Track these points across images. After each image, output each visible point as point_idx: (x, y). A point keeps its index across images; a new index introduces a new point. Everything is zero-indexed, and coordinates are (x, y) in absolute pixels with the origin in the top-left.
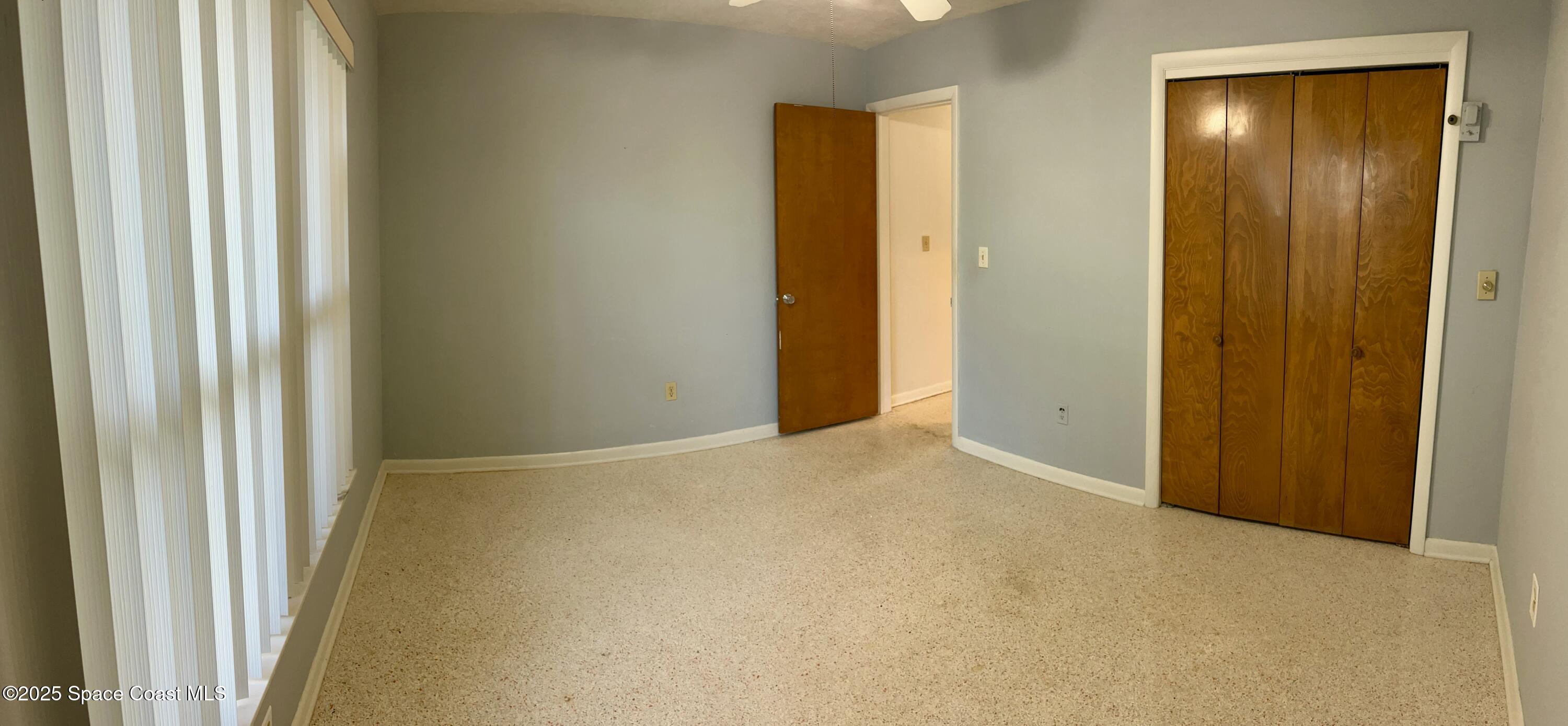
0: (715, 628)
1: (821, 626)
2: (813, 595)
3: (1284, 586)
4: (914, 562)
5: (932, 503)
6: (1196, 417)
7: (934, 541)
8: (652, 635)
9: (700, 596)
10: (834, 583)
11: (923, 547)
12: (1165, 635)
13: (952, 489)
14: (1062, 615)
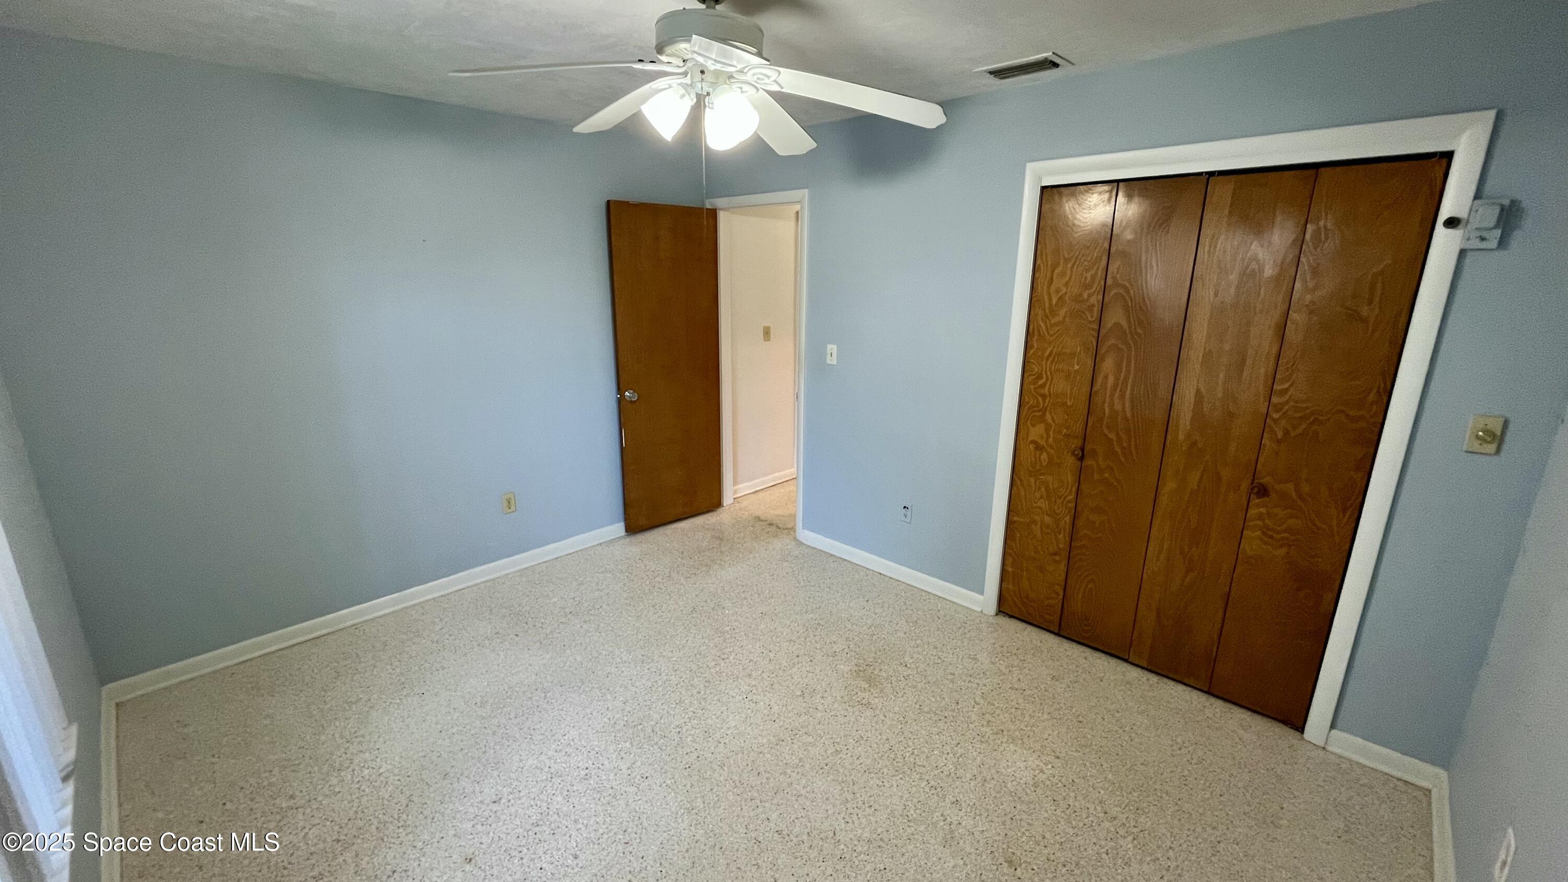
0: (598, 741)
1: (695, 721)
2: (683, 692)
3: (1132, 729)
4: (772, 655)
5: (783, 597)
6: (1044, 529)
7: (787, 634)
8: (539, 765)
9: (577, 714)
10: (701, 679)
11: (778, 640)
12: (1004, 745)
13: (799, 583)
14: (908, 709)
